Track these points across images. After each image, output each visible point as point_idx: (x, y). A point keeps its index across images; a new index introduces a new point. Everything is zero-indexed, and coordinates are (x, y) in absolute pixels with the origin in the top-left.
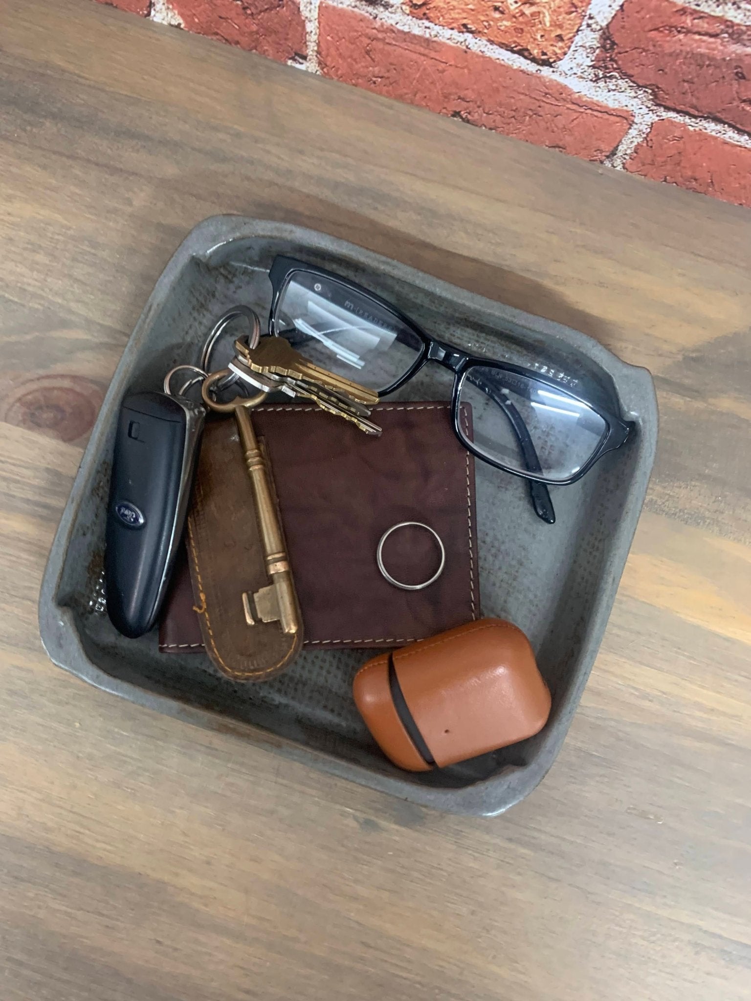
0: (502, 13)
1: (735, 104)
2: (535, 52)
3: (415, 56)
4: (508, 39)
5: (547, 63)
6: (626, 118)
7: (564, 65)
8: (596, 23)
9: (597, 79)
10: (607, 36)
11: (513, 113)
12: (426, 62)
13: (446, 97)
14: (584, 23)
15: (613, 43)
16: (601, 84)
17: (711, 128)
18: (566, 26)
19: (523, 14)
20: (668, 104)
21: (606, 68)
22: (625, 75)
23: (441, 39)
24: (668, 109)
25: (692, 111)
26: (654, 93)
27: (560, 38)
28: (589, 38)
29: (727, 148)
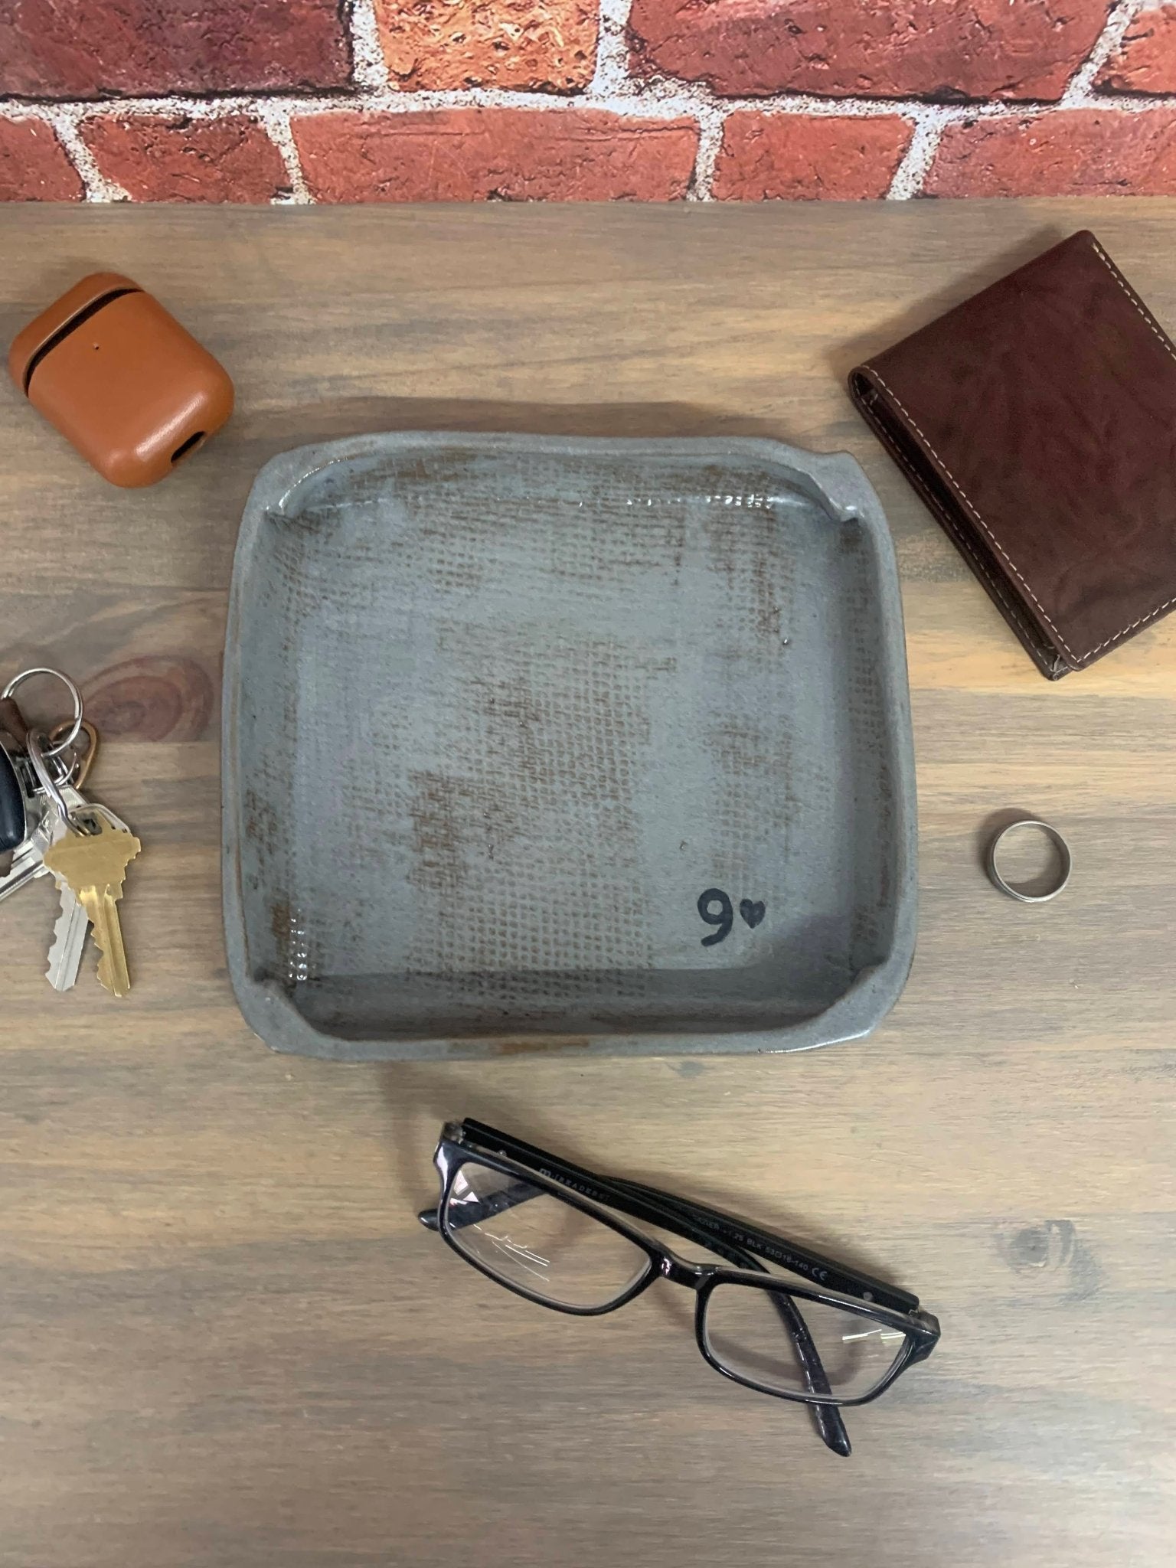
0: (506, 48)
1: (804, 65)
2: (559, 82)
3: (421, 139)
4: (524, 78)
5: (576, 91)
6: (691, 127)
7: (596, 86)
8: (615, 23)
9: (640, 91)
10: (631, 33)
11: (559, 168)
12: (437, 141)
13: (474, 176)
14: (602, 29)
15: (642, 41)
16: (647, 94)
17: (790, 105)
18: (582, 39)
19: (530, 42)
20: (731, 91)
21: (645, 73)
22: (670, 74)
23: (446, 107)
24: (732, 98)
25: (759, 91)
26: (710, 85)
27: (581, 55)
28: (613, 45)
29: (816, 124)
